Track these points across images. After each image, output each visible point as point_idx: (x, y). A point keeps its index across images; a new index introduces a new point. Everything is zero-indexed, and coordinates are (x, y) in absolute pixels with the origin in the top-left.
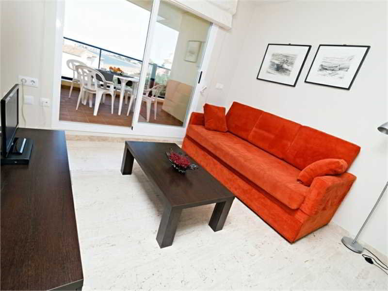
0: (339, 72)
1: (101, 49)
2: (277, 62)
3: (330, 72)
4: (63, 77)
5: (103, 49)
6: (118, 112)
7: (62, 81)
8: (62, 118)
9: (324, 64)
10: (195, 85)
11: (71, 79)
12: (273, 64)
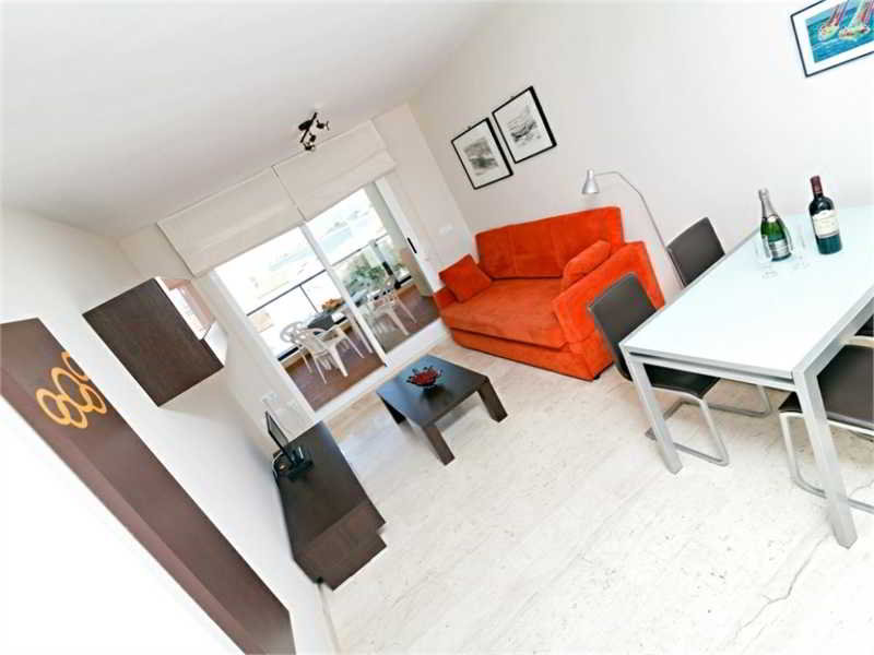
0: (532, 131)
1: (300, 285)
2: (475, 157)
3: (524, 137)
4: (280, 359)
5: (303, 283)
6: (367, 351)
7: (283, 364)
8: (316, 406)
9: (514, 131)
10: (413, 257)
11: (296, 349)
12: (474, 162)
